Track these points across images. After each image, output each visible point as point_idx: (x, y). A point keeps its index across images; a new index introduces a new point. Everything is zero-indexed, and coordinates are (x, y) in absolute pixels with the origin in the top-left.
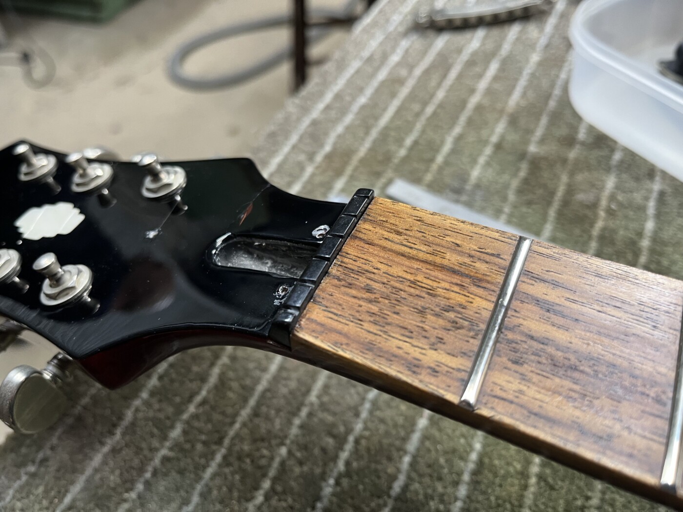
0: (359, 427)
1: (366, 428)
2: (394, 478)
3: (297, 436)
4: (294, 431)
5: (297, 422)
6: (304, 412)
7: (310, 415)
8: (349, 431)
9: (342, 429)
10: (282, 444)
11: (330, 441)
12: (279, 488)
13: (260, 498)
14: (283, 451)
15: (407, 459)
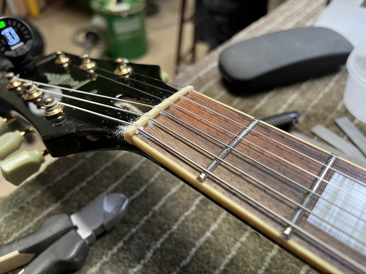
0: (175, 227)
1: (178, 229)
2: (185, 258)
3: (143, 225)
4: (142, 222)
5: (146, 218)
6: (150, 214)
7: (154, 216)
8: (170, 228)
9: (166, 227)
10: (135, 227)
11: (159, 231)
12: (125, 248)
13: (115, 250)
14: (134, 230)
15: (194, 250)
